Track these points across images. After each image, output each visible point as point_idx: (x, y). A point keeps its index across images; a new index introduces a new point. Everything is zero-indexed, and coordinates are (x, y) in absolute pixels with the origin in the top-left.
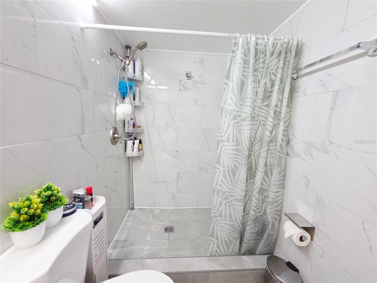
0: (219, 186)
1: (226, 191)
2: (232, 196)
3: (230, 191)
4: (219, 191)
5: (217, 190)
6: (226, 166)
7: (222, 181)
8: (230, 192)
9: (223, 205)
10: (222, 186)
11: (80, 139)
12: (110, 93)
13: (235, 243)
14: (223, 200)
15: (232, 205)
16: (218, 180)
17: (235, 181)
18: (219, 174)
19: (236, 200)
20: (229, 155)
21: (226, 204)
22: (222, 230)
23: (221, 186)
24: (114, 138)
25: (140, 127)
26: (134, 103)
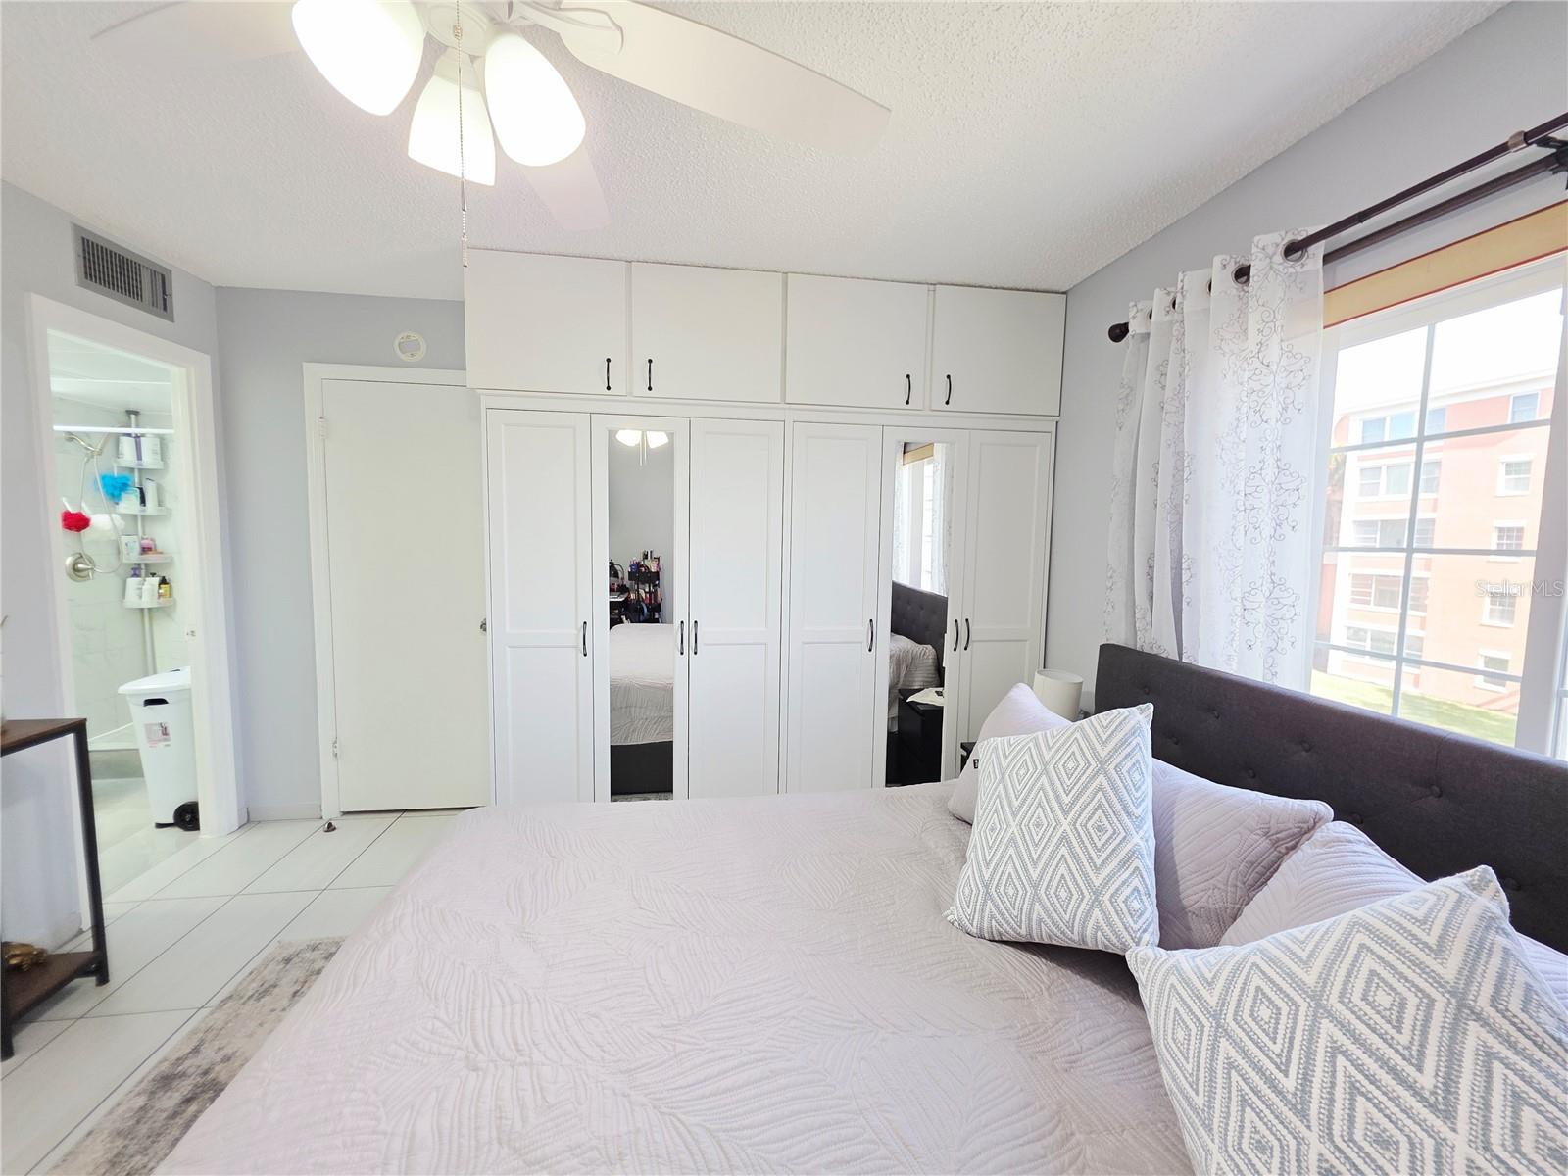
24: (76, 570)
25: (161, 553)
26: (144, 510)
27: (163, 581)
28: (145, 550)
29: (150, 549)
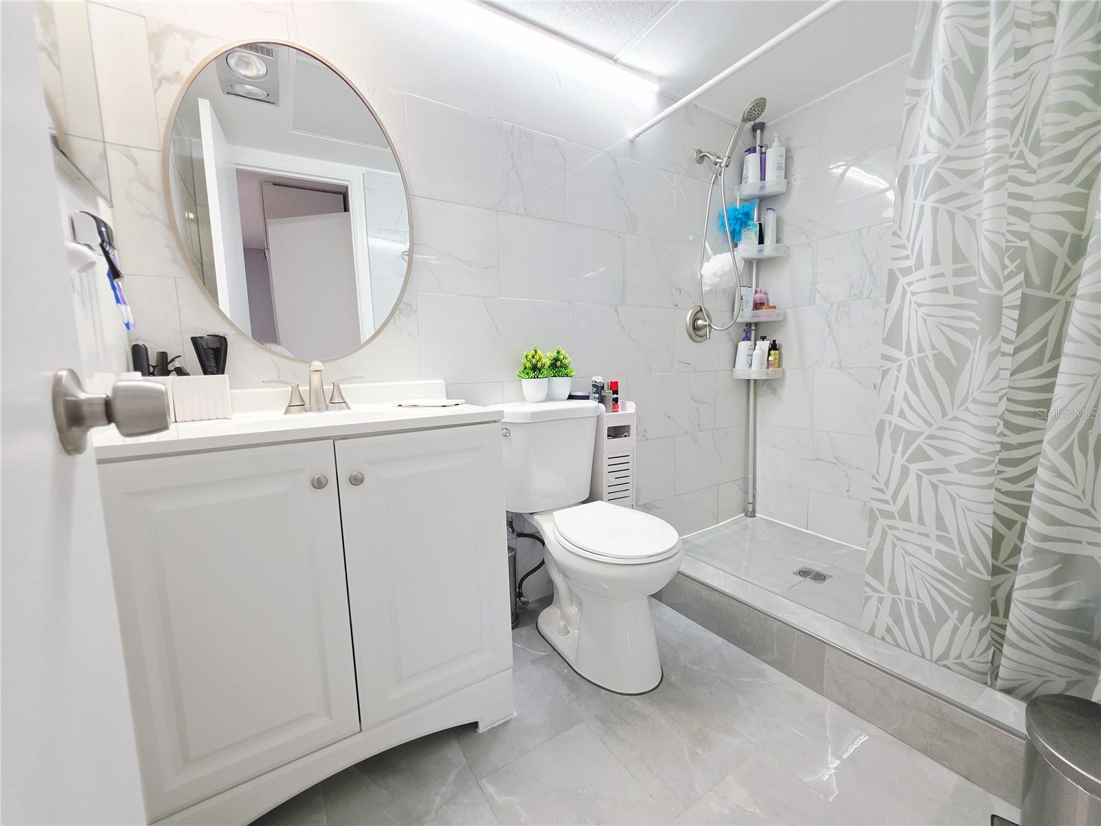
0: (899, 416)
1: (920, 430)
2: (946, 453)
3: (933, 431)
4: (898, 430)
5: (892, 427)
6: (915, 348)
7: (906, 398)
8: (931, 437)
9: (912, 479)
10: (905, 416)
11: (617, 311)
12: (691, 238)
13: (958, 624)
14: (910, 460)
15: (946, 483)
16: (893, 397)
17: (958, 400)
18: (898, 378)
19: (961, 468)
20: (921, 311)
21: (919, 478)
22: (911, 567)
23: (902, 415)
24: (696, 328)
25: (775, 307)
26: (761, 251)
27: (774, 347)
28: (758, 305)
29: (762, 304)
